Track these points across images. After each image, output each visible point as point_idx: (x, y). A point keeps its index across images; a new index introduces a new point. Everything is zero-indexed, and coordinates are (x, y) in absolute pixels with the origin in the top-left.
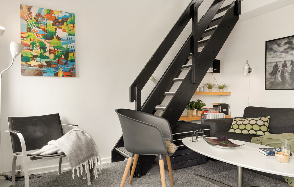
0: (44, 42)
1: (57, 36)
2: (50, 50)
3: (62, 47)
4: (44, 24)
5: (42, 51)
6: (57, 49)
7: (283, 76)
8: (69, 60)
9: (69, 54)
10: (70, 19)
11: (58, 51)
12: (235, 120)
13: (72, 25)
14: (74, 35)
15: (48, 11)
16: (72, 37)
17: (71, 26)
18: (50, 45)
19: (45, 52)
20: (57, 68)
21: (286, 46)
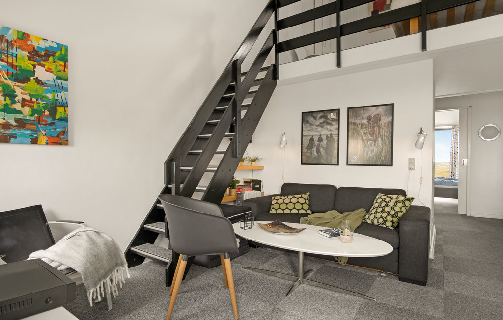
0: (11, 85)
1: (37, 77)
2: (23, 99)
3: (45, 97)
4: (12, 55)
5: (8, 101)
6: (37, 100)
7: (318, 151)
8: (57, 118)
9: (58, 108)
10: (60, 54)
11: (37, 103)
12: (274, 199)
13: (63, 63)
14: (66, 80)
15: (19, 34)
16: (63, 82)
17: (61, 65)
18: (23, 91)
19: (14, 102)
20: (36, 131)
21: (322, 120)
